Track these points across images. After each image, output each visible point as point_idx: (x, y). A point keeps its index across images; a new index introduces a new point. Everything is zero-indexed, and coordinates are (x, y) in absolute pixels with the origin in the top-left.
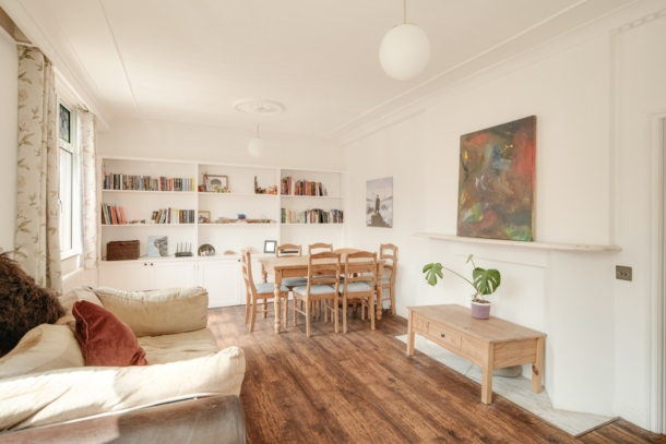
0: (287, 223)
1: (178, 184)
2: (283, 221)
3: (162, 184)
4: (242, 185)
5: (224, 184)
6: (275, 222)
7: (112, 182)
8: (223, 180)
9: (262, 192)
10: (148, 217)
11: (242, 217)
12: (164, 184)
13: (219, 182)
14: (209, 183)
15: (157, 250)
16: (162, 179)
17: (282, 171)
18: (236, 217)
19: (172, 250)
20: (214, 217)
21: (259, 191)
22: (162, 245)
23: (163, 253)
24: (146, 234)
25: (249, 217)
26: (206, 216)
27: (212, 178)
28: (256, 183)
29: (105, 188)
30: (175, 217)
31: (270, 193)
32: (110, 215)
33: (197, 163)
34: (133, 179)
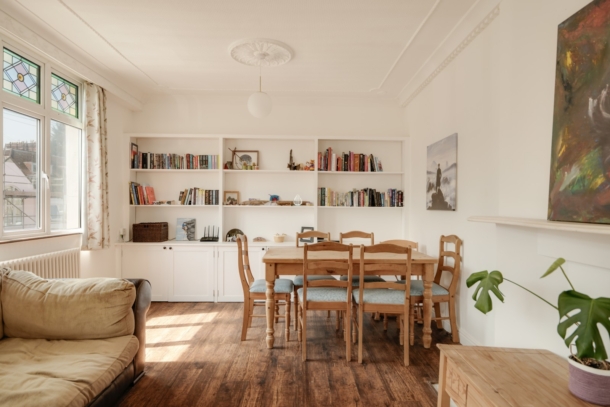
0: (327, 206)
1: (204, 162)
2: (322, 202)
3: (188, 162)
4: (274, 160)
5: (254, 159)
6: (311, 204)
7: (141, 160)
8: (254, 156)
9: (295, 168)
10: (176, 197)
11: (275, 199)
12: (190, 162)
13: (248, 158)
14: (238, 159)
15: (184, 233)
16: (188, 156)
17: (321, 141)
18: (268, 198)
19: (200, 234)
20: (245, 198)
21: (293, 167)
22: (190, 227)
23: (191, 237)
24: (174, 216)
25: (283, 198)
26: (234, 196)
27: (241, 154)
28: (291, 158)
29: (133, 167)
30: (201, 197)
31: (307, 168)
32: (138, 195)
33: (221, 137)
34: (160, 157)
